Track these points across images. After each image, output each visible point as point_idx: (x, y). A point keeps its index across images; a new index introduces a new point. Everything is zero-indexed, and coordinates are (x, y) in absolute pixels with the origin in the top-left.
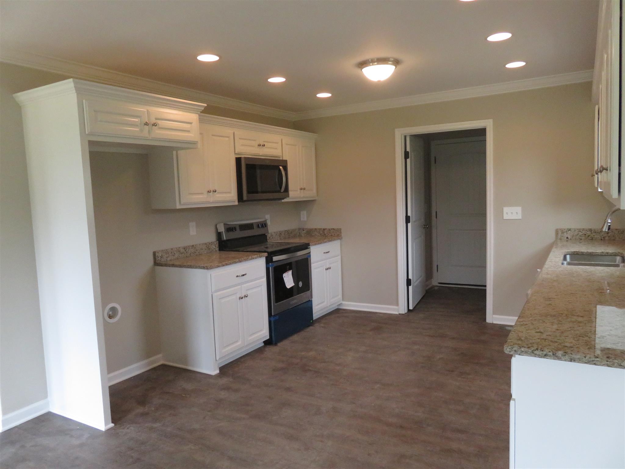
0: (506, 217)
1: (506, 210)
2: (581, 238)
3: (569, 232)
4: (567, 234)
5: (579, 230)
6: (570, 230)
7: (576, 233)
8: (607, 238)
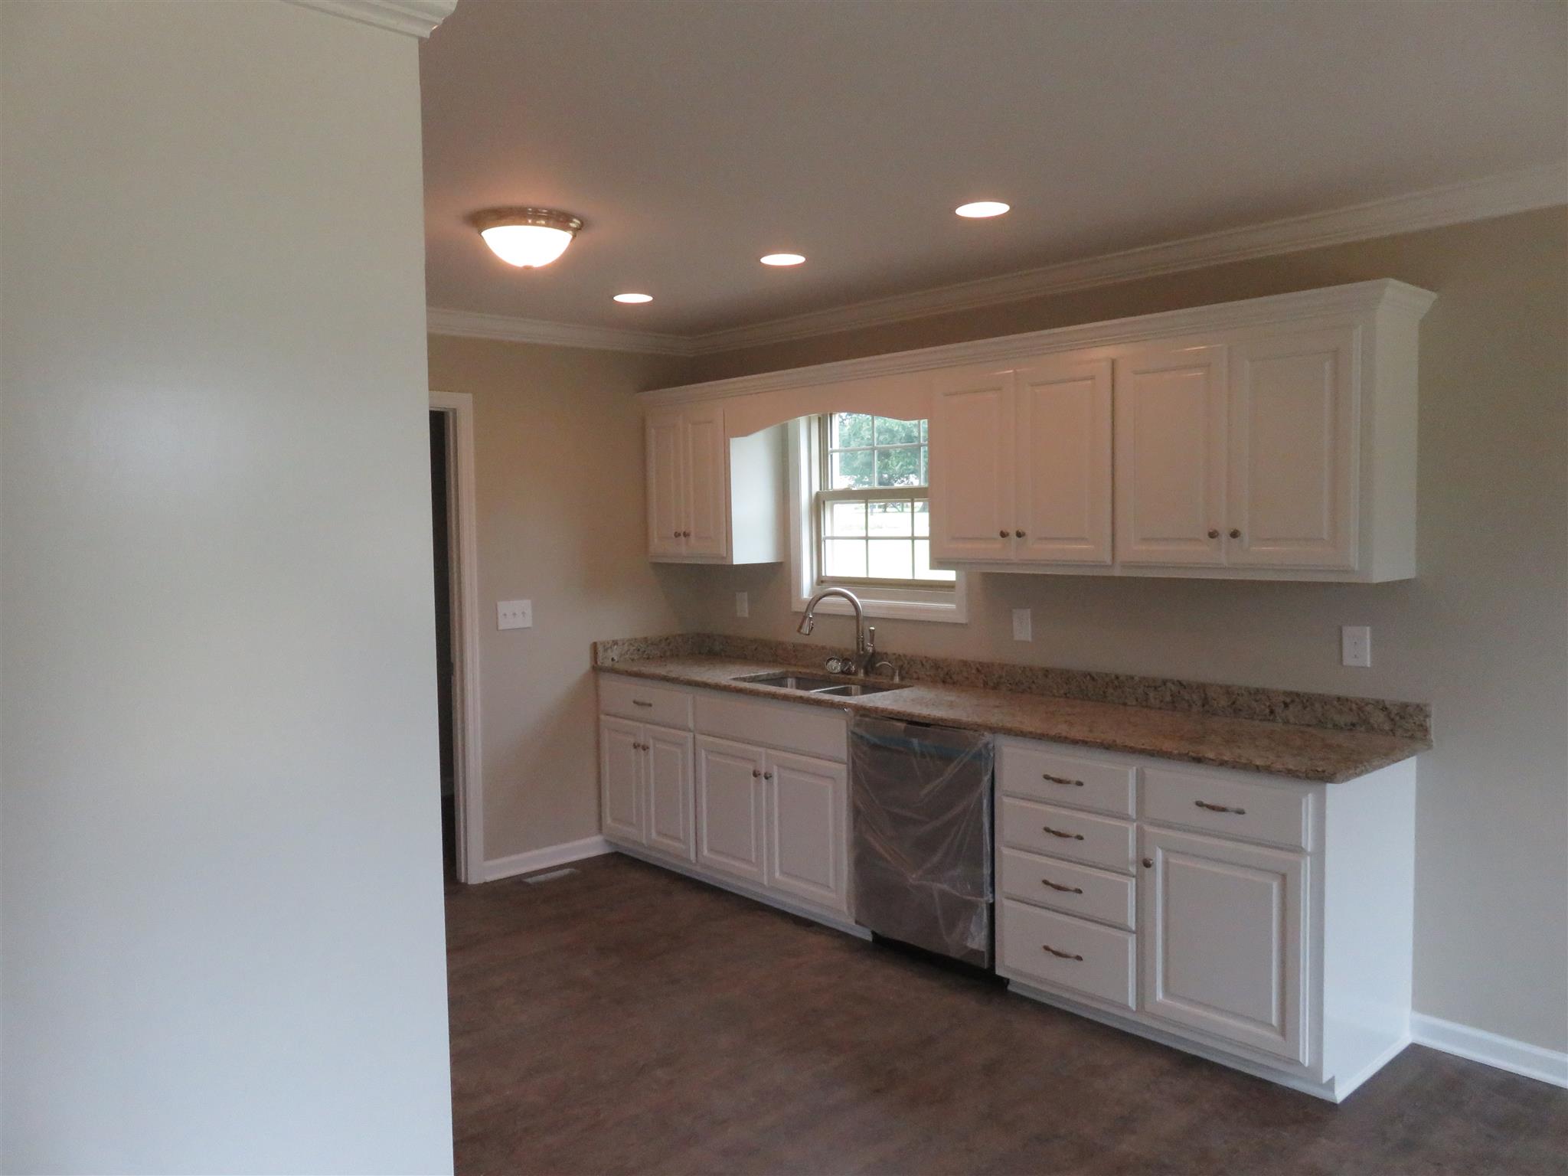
0: (503, 625)
1: (503, 607)
2: (632, 657)
3: (616, 647)
4: (612, 651)
5: (631, 642)
6: (615, 643)
7: (626, 647)
8: (668, 653)
